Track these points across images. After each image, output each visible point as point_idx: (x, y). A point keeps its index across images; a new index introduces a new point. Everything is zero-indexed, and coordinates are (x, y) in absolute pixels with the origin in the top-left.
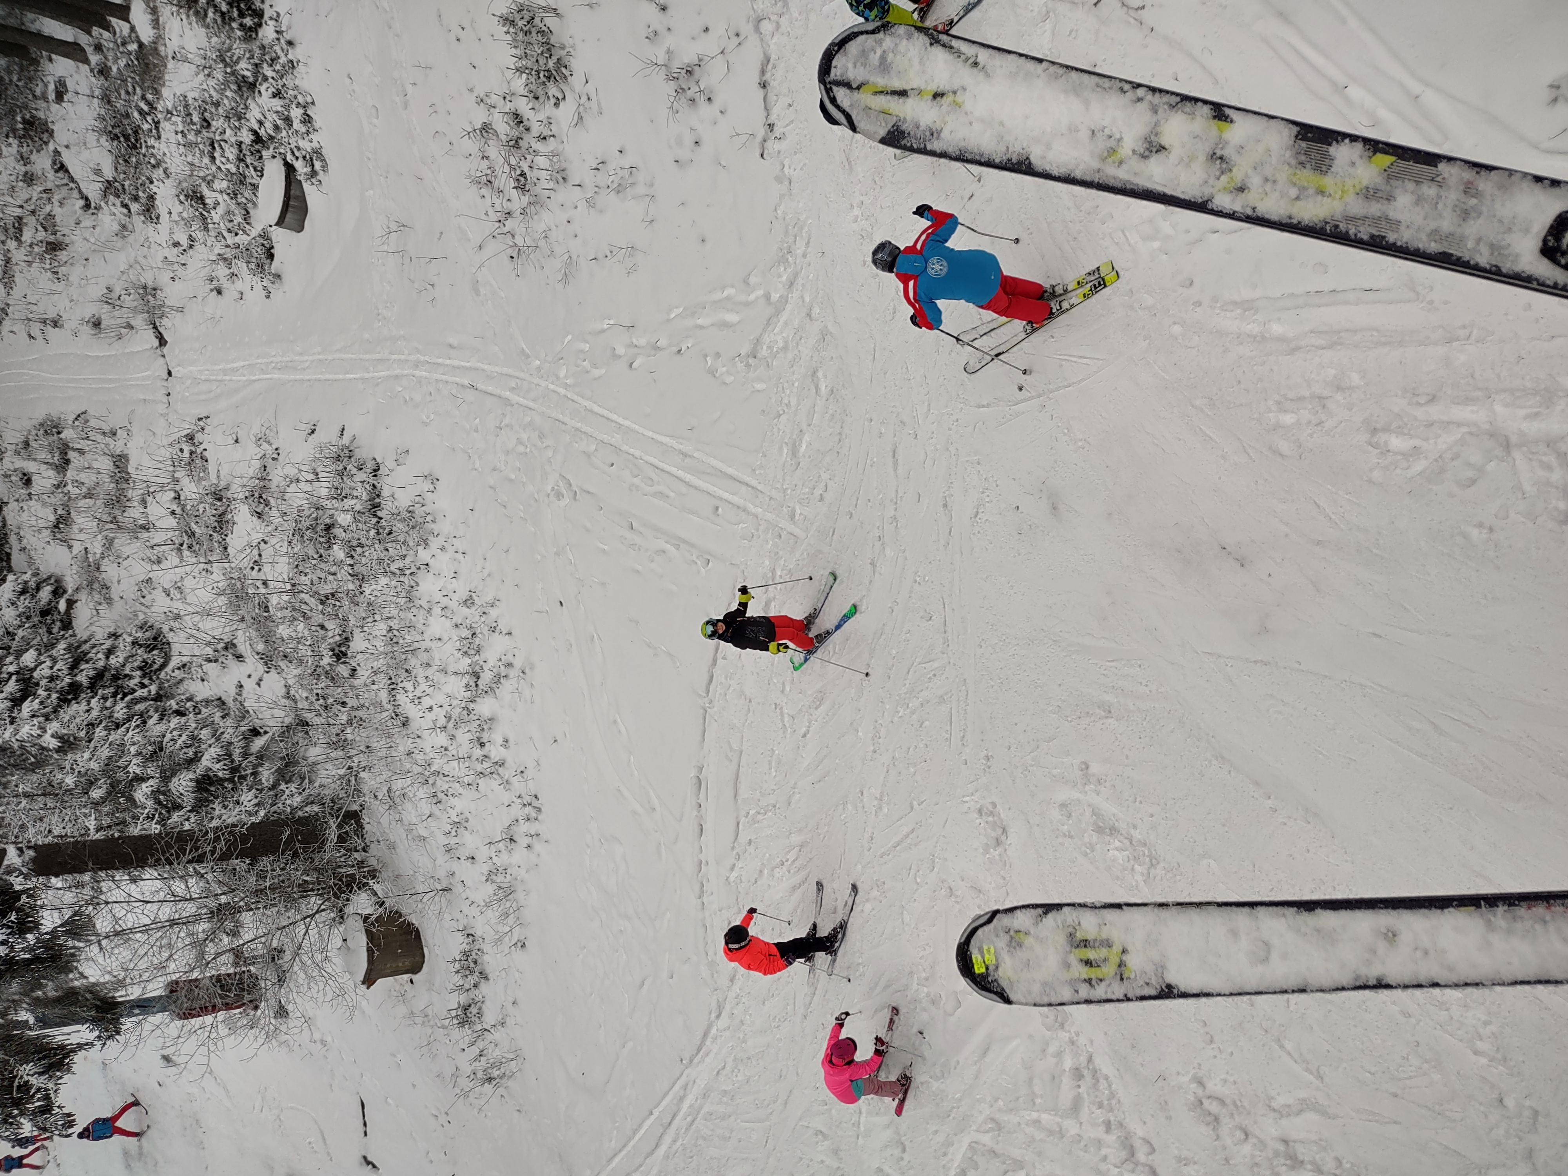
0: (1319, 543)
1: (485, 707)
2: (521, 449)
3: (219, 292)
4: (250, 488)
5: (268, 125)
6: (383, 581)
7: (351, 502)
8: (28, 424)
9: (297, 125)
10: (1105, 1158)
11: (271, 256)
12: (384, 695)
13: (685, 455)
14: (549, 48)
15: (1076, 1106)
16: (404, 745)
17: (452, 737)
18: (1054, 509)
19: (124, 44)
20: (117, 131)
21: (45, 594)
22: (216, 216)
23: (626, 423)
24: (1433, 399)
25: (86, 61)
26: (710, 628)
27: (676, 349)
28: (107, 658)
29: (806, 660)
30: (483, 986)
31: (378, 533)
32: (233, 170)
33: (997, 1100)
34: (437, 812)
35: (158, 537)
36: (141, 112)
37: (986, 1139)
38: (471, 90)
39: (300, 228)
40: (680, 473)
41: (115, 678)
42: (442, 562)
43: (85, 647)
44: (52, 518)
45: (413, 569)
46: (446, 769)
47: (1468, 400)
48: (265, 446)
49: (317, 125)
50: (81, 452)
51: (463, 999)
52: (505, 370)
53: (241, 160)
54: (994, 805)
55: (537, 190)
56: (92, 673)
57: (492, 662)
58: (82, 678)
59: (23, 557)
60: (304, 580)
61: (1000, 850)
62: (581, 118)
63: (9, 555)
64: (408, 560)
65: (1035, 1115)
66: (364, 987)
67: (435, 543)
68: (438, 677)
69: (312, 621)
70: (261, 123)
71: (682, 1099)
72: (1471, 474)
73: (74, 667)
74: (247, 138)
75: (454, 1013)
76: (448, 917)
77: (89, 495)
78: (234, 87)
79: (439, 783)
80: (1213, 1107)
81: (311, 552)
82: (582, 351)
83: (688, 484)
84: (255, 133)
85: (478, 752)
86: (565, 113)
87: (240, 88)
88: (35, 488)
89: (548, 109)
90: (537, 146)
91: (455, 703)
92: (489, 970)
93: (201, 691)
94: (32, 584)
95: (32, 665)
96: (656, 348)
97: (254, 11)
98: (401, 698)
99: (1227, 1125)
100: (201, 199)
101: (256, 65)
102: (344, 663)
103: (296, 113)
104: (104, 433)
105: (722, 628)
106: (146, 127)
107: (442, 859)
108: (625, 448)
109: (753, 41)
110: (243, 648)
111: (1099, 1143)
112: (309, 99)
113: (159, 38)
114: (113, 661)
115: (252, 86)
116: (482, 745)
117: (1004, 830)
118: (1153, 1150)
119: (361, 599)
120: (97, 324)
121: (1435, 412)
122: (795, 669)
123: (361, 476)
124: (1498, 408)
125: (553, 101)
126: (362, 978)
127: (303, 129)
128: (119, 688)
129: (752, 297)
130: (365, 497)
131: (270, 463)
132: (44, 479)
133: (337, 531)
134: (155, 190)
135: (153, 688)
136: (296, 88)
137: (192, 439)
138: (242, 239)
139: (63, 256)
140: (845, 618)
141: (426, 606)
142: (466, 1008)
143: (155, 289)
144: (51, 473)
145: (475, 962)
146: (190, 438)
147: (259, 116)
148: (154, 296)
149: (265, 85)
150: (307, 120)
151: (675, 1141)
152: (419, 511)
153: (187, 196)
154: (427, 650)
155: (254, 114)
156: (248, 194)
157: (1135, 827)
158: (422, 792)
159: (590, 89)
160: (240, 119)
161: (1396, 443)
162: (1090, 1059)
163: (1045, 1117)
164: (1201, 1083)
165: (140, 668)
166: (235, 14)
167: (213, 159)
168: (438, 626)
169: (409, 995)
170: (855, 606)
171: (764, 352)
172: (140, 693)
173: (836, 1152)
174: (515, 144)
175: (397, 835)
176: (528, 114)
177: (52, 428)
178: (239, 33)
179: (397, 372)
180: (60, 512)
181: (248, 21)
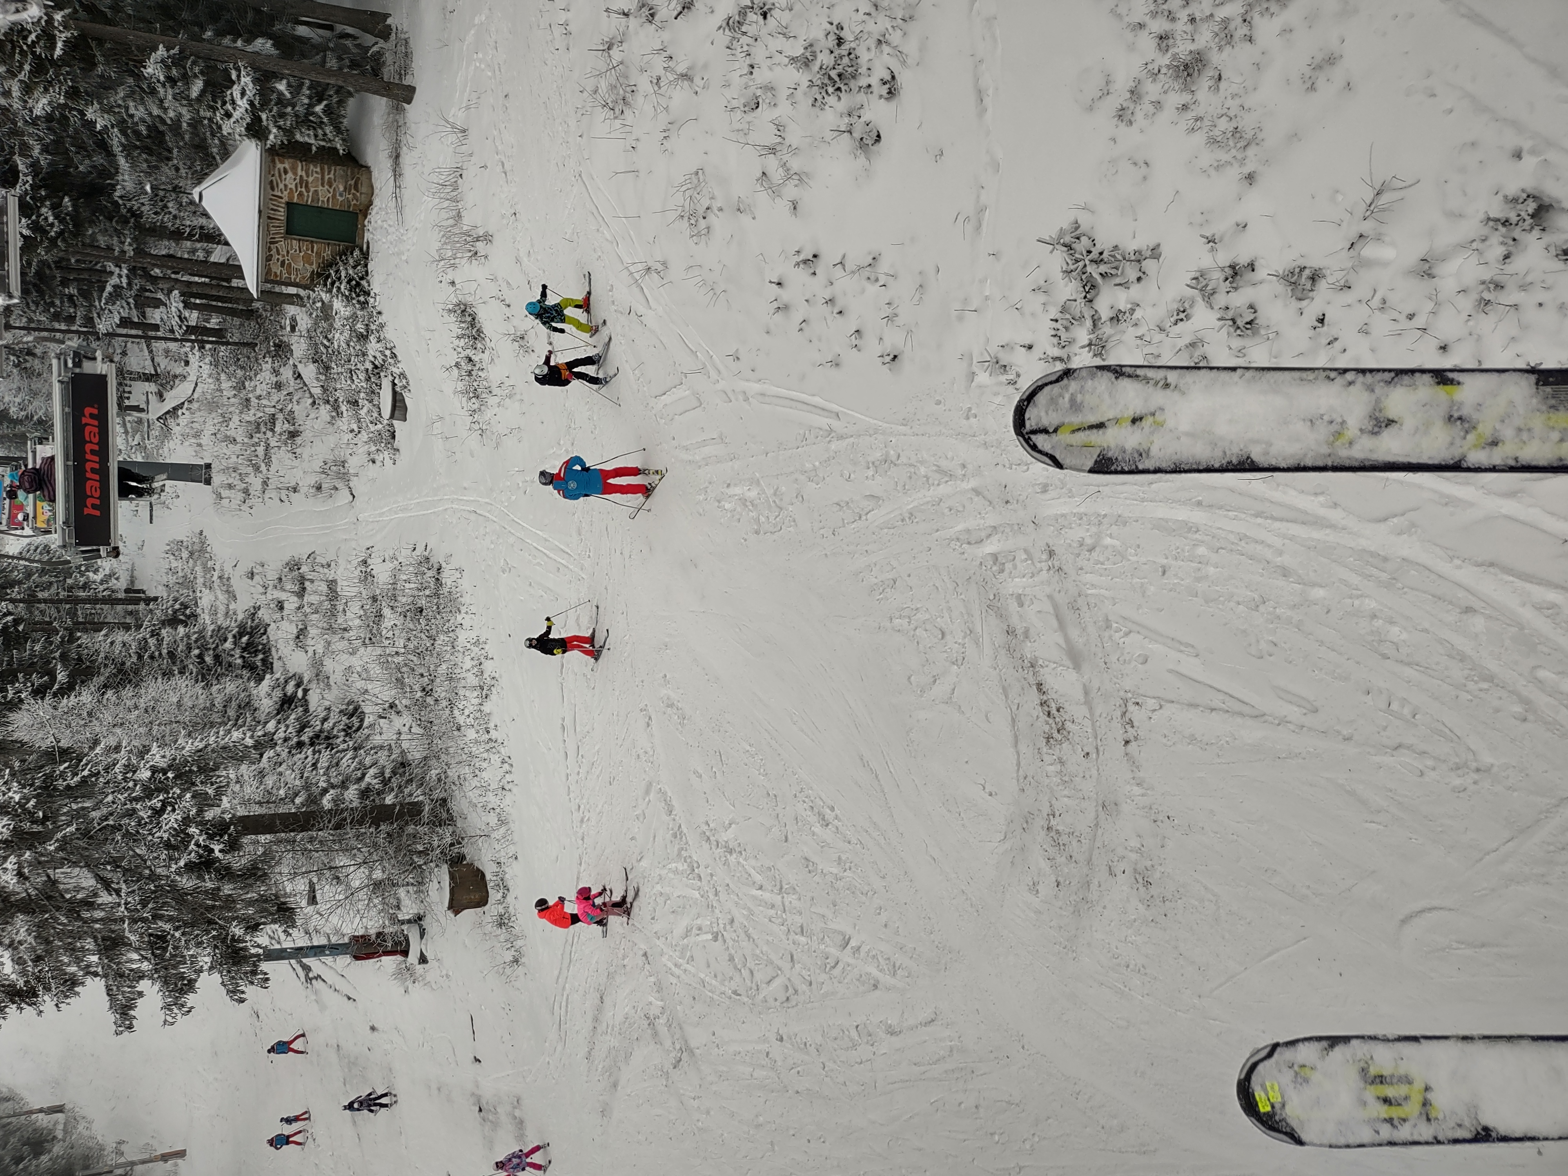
1: (487, 707)
3: (374, 462)
4: (388, 591)
5: (379, 359)
6: (442, 638)
8: (279, 565)
9: (390, 359)
11: (394, 437)
12: (449, 713)
14: (473, 323)
16: (459, 742)
21: (290, 686)
22: (363, 412)
23: (525, 525)
25: (304, 306)
26: (529, 642)
28: (323, 724)
30: (507, 895)
31: (438, 608)
32: (367, 386)
34: (478, 784)
35: (352, 634)
39: (405, 420)
40: (544, 550)
41: (328, 738)
42: (467, 621)
43: (311, 717)
44: (295, 631)
45: (453, 628)
48: (395, 562)
49: (399, 358)
50: (312, 581)
52: (487, 500)
53: (368, 379)
54: (647, 706)
55: (481, 398)
56: (311, 734)
57: (487, 678)
58: (305, 738)
59: (280, 663)
61: (650, 728)
62: (492, 360)
63: (272, 663)
64: (451, 622)
65: (670, 866)
66: (450, 911)
67: (463, 610)
70: (375, 357)
73: (300, 731)
74: (370, 366)
77: (317, 612)
81: (411, 626)
82: (508, 486)
83: (548, 556)
84: (373, 363)
86: (486, 356)
88: (285, 612)
89: (481, 355)
90: (480, 373)
92: (510, 884)
93: (377, 740)
94: (282, 680)
95: (273, 731)
97: (364, 292)
98: (456, 712)
100: (356, 403)
101: (367, 325)
103: (388, 353)
107: (482, 815)
108: (525, 539)
112: (392, 345)
114: (326, 725)
115: (366, 337)
116: (488, 732)
117: (650, 717)
119: (434, 652)
120: (319, 488)
123: (430, 573)
125: (480, 350)
126: (448, 907)
127: (394, 362)
128: (329, 744)
130: (433, 586)
131: (397, 573)
132: (291, 603)
135: (351, 743)
136: (385, 338)
138: (379, 426)
139: (299, 440)
141: (461, 650)
143: (343, 462)
144: (296, 599)
145: (503, 880)
146: (365, 562)
147: (373, 354)
148: (344, 467)
149: (373, 336)
150: (394, 356)
152: (456, 591)
154: (463, 678)
155: (371, 352)
156: (376, 399)
159: (492, 345)
160: (364, 355)
165: (344, 730)
166: (354, 296)
167: (353, 380)
168: (466, 661)
169: (483, 923)
172: (341, 747)
174: (470, 374)
175: (465, 807)
176: (473, 357)
177: (294, 565)
178: (357, 306)
179: (447, 507)
180: (300, 627)
181: (362, 299)
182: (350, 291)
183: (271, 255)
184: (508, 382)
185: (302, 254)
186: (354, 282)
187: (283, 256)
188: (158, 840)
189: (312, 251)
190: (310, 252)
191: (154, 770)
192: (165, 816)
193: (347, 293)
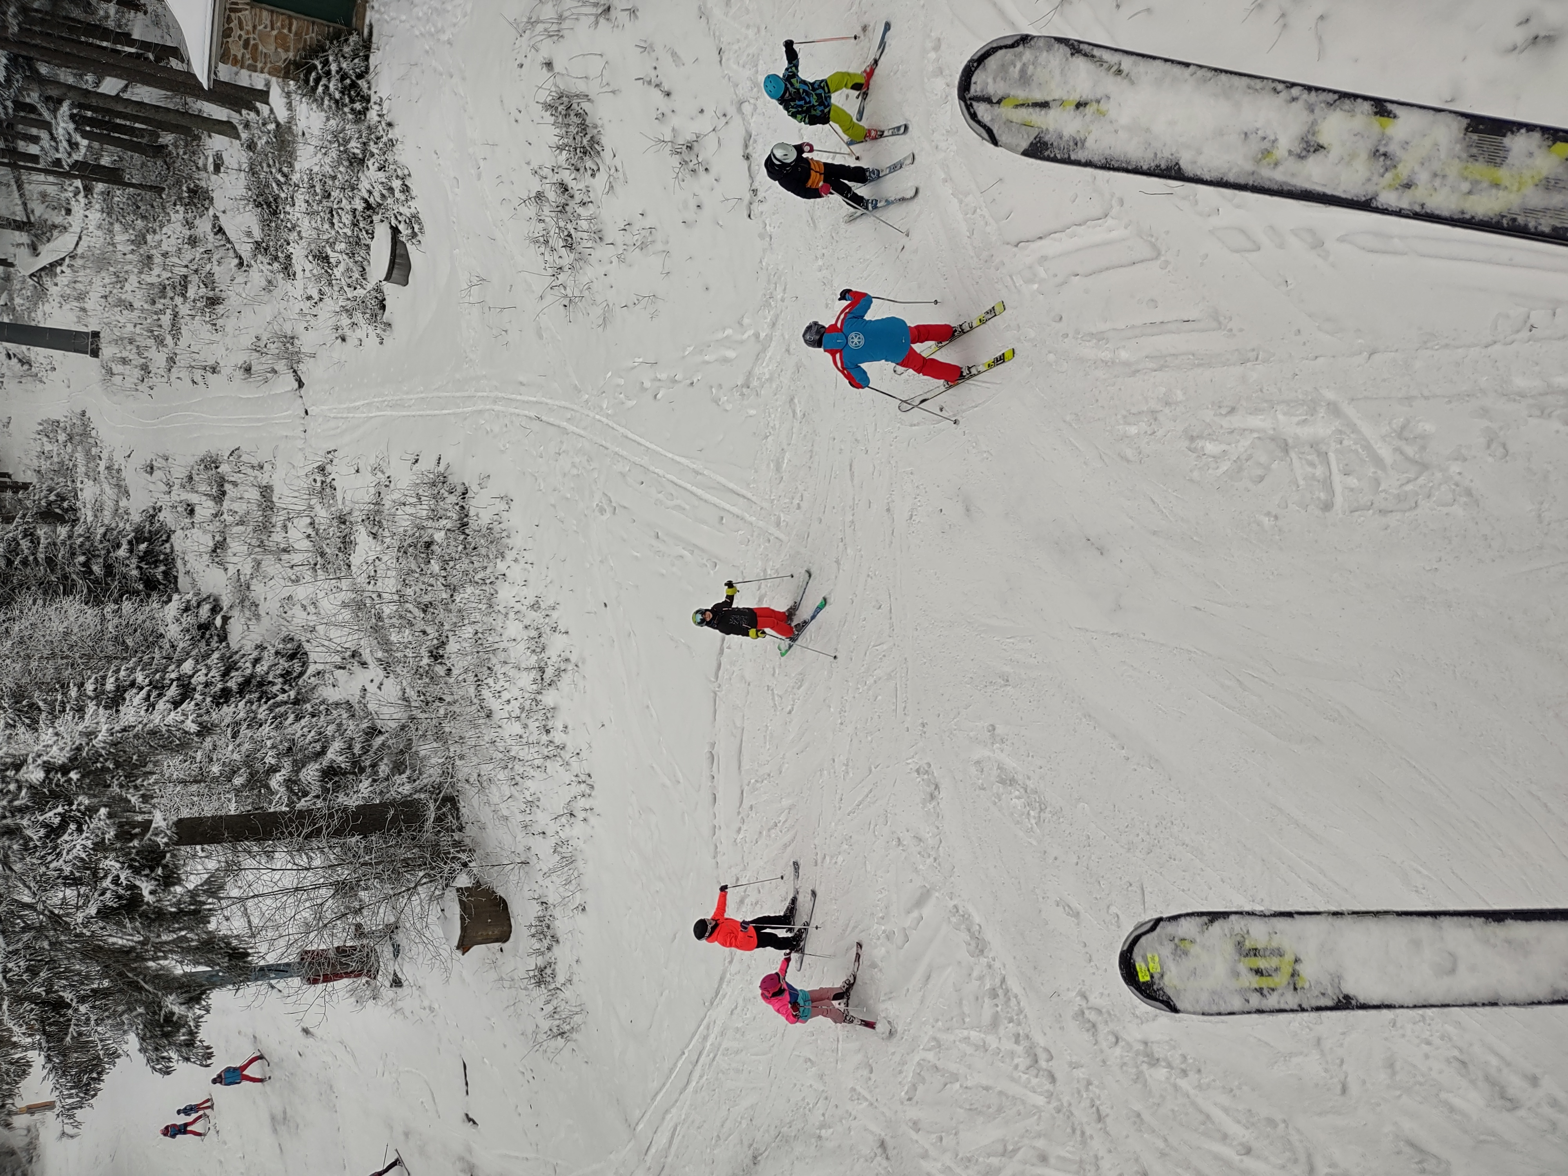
0: (1154, 533)
1: (549, 698)
2: (575, 471)
3: (344, 340)
4: (365, 512)
5: (376, 194)
6: (469, 589)
7: (443, 522)
8: (191, 461)
9: (397, 194)
10: (1016, 1067)
11: (383, 307)
12: (472, 691)
13: (697, 473)
14: (583, 128)
15: (995, 1024)
16: (489, 734)
17: (525, 726)
18: (968, 510)
19: (264, 124)
20: (260, 199)
21: (205, 611)
22: (338, 272)
23: (653, 446)
24: (1232, 410)
25: (238, 137)
26: (699, 617)
27: (689, 382)
28: (254, 666)
29: (790, 647)
30: (556, 949)
31: (465, 548)
32: (349, 233)
33: (937, 1020)
34: (516, 794)
35: (297, 558)
36: (279, 184)
37: (930, 1056)
38: (528, 163)
39: (405, 283)
40: (694, 489)
41: (261, 684)
42: (516, 573)
43: (236, 657)
44: (211, 544)
45: (492, 579)
46: (522, 755)
47: (1257, 411)
48: (379, 475)
49: (414, 194)
50: (235, 484)
51: (540, 961)
52: (563, 403)
53: (355, 224)
54: (929, 765)
55: (579, 248)
56: (240, 680)
57: (554, 659)
58: (232, 684)
59: (188, 579)
60: (409, 591)
61: (934, 803)
62: (611, 187)
63: (176, 578)
64: (488, 571)
65: (966, 1033)
66: (459, 953)
67: (510, 555)
68: (512, 673)
69: (416, 628)
70: (370, 192)
71: (705, 1038)
72: (1260, 472)
73: (225, 674)
74: (359, 205)
75: (532, 974)
76: (526, 888)
77: (241, 523)
78: (346, 163)
79: (516, 767)
80: (1092, 1016)
81: (414, 566)
82: (618, 386)
84: (366, 201)
85: (544, 738)
86: (599, 183)
87: (351, 164)
88: (197, 518)
89: (587, 180)
90: (580, 210)
91: (527, 695)
92: (560, 935)
93: (332, 695)
94: (194, 603)
95: (190, 673)
96: (674, 381)
97: (362, 97)
98: (486, 693)
99: (1103, 1029)
100: (326, 258)
101: (364, 144)
102: (441, 663)
103: (396, 184)
104: (253, 467)
105: (709, 616)
106: (283, 195)
107: (520, 835)
108: (652, 468)
109: (737, 121)
110: (366, 655)
111: (1012, 1054)
112: (406, 172)
113: (291, 120)
114: (260, 669)
115: (362, 162)
116: (548, 732)
117: (937, 787)
118: (1051, 1058)
119: (452, 607)
120: (248, 370)
121: (1236, 421)
122: (782, 655)
123: (452, 499)
124: (1280, 417)
125: (590, 172)
126: (456, 944)
127: (403, 198)
128: (263, 694)
129: (746, 336)
130: (455, 517)
131: (383, 490)
132: (205, 508)
133: (435, 547)
134: (291, 250)
135: (292, 694)
136: (395, 162)
137: (323, 470)
138: (360, 292)
139: (220, 309)
140: (819, 609)
141: (503, 611)
142: (542, 970)
143: (292, 338)
144: (211, 504)
145: (548, 927)
146: (322, 469)
147: (369, 187)
148: (292, 344)
149: (372, 160)
150: (406, 189)
151: (701, 1077)
152: (497, 527)
153: (314, 257)
154: (504, 650)
155: (364, 185)
156: (363, 253)
157: (1029, 778)
158: (502, 775)
159: (617, 162)
160: (353, 189)
161: (1210, 448)
162: (1003, 980)
163: (973, 1034)
164: (1084, 997)
165: (282, 676)
166: (347, 100)
167: (333, 224)
168: (513, 629)
169: (499, 963)
170: (825, 599)
171: (755, 383)
172: (281, 697)
173: (821, 1076)
174: (562, 209)
175: (485, 815)
176: (571, 184)
177: (211, 463)
178: (350, 116)
179: (481, 407)
180: (218, 538)
181: (358, 106)
182: (342, 93)
183: (231, 29)
184: (639, 223)
185: (274, 33)
186: (348, 81)
187: (248, 33)
188: (56, 874)
189: (290, 30)
190: (285, 31)
191: (48, 768)
192: (66, 837)
193: (337, 96)
